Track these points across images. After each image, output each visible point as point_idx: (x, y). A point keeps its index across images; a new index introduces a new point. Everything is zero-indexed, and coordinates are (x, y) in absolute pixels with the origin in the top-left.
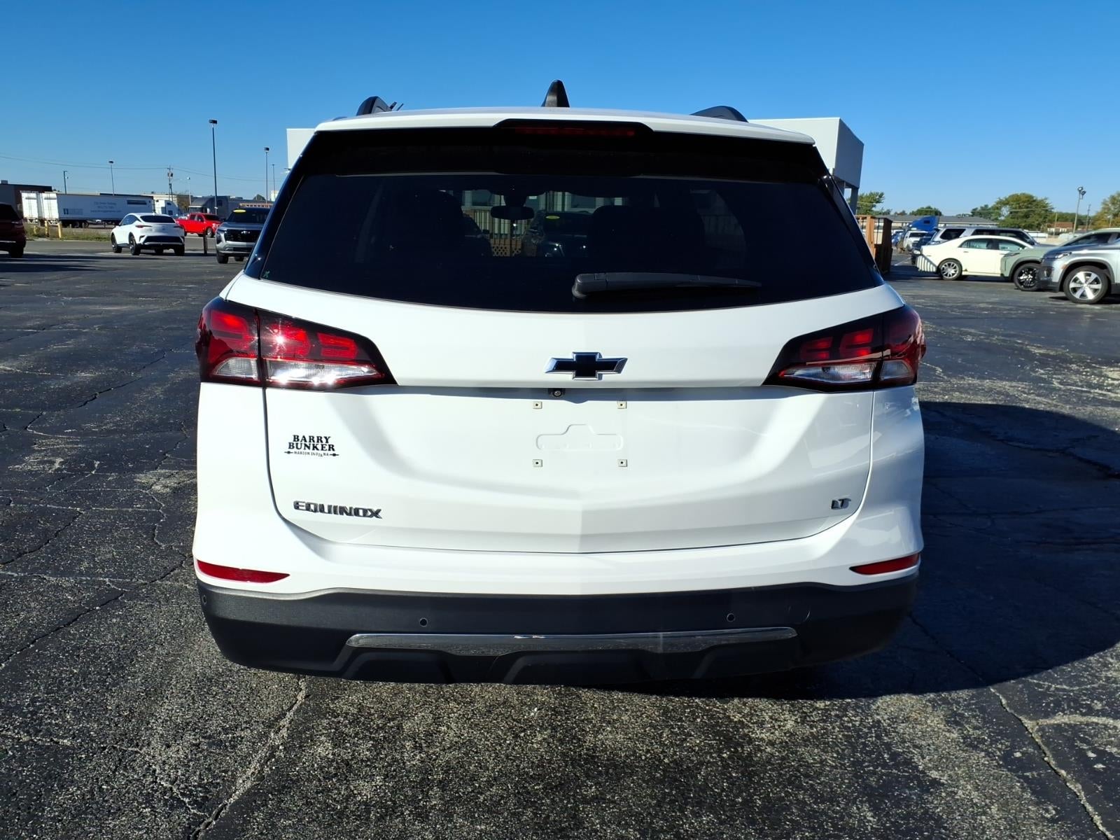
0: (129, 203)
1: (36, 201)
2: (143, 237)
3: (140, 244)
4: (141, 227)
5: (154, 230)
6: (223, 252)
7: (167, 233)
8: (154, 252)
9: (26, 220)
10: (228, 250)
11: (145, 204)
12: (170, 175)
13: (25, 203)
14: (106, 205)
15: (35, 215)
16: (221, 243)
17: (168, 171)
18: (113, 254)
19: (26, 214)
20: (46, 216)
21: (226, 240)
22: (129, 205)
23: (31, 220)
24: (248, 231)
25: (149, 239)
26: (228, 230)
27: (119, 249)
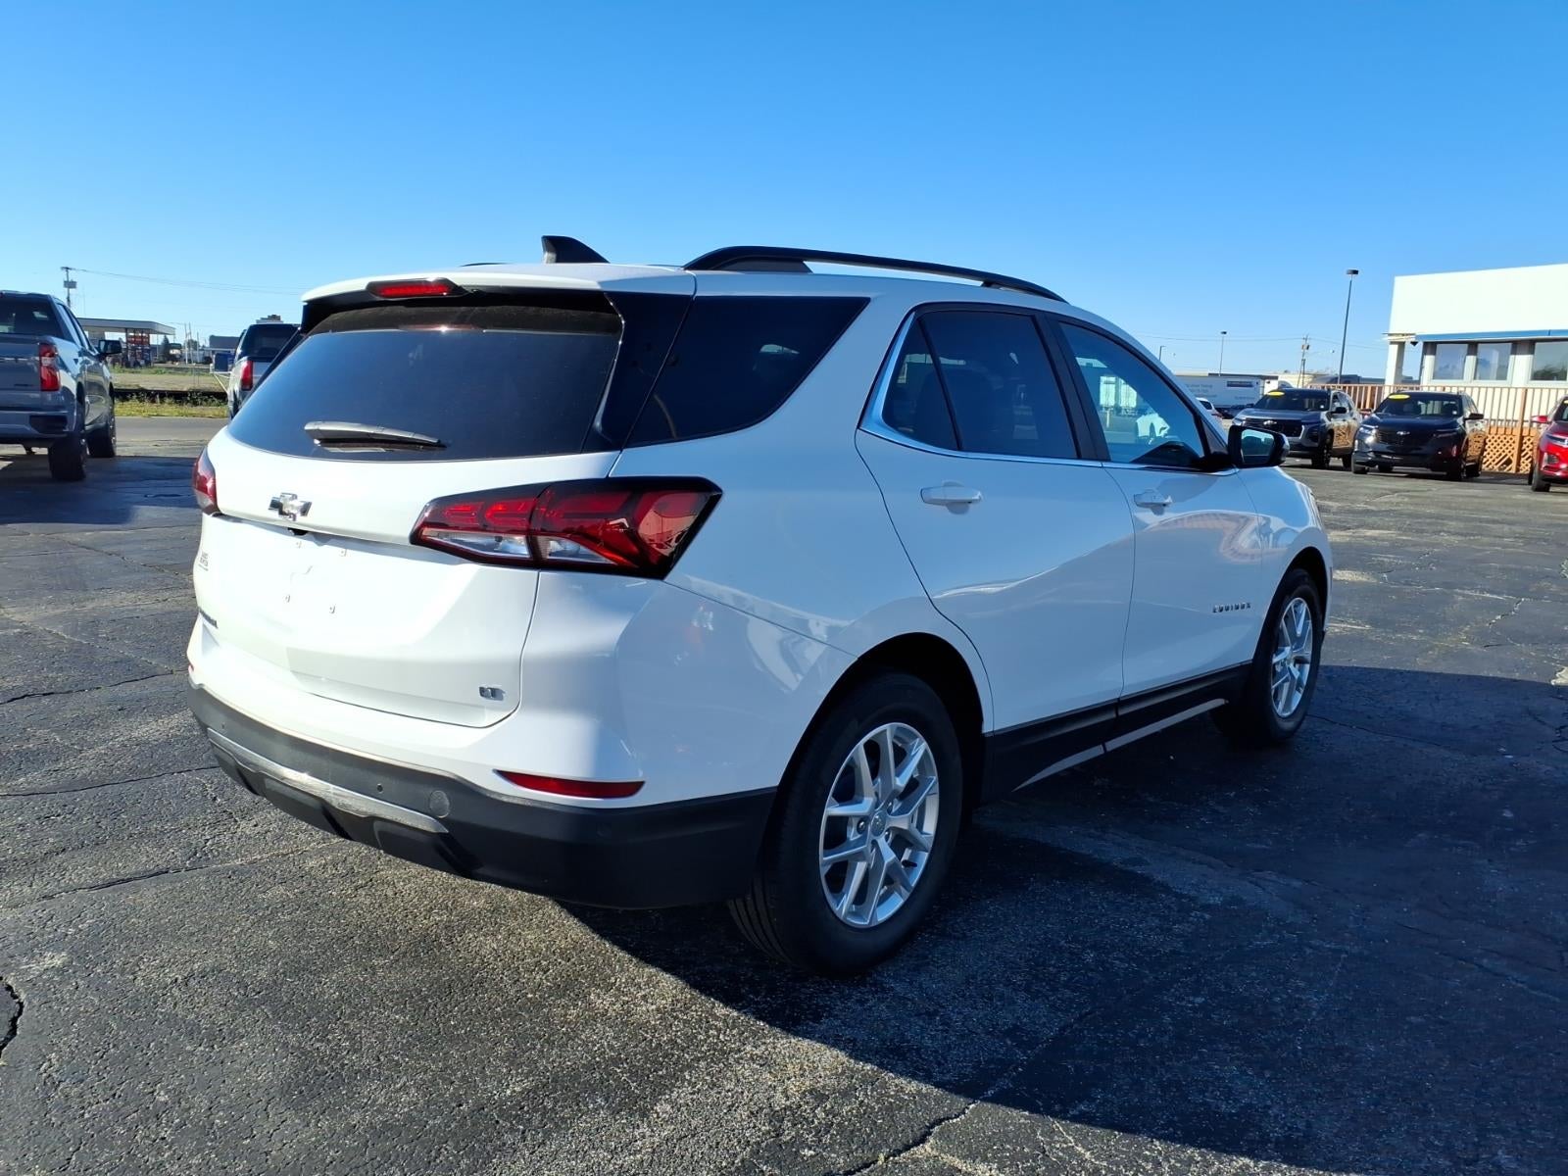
0: (1230, 385)
1: (1114, 386)
9: (1101, 408)
11: (1251, 386)
12: (1305, 347)
13: (1103, 388)
14: (1200, 388)
15: (1112, 403)
17: (1303, 342)
19: (1103, 401)
20: (1123, 404)
22: (1230, 388)
23: (1107, 408)
24: (1274, 420)
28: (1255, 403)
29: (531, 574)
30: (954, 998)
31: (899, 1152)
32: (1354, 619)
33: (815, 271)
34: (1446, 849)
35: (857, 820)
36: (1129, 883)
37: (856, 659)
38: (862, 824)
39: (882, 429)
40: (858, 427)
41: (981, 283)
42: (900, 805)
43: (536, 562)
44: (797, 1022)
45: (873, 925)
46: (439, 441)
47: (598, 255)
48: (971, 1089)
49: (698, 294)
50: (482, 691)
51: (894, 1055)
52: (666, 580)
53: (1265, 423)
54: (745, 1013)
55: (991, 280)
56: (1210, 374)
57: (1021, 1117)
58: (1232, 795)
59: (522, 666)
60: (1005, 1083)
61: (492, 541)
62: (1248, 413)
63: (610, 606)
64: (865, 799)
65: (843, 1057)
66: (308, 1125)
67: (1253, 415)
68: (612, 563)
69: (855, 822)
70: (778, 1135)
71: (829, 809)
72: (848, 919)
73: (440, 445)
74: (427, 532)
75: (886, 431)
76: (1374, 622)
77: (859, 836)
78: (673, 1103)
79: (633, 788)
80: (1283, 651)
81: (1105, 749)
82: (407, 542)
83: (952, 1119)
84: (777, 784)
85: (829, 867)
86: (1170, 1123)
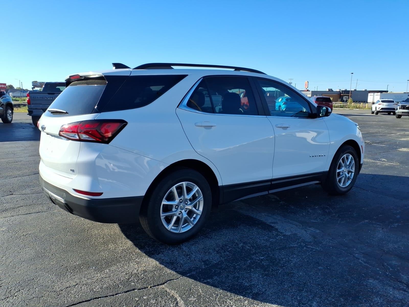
1: (373, 96)
2: (380, 108)
3: (378, 111)
4: (380, 104)
5: (384, 105)
6: (398, 114)
7: (390, 106)
8: (387, 114)
10: (400, 113)
13: (369, 97)
15: (372, 101)
16: (397, 110)
18: (371, 114)
21: (400, 109)
25: (382, 109)
26: (401, 105)
27: (373, 113)
28: (404, 100)
29: (79, 142)
30: (197, 252)
31: (155, 286)
32: (396, 162)
33: (175, 68)
34: (371, 225)
35: (175, 206)
36: (268, 227)
37: (169, 165)
38: (177, 207)
39: (185, 108)
40: (177, 107)
41: (234, 69)
42: (190, 203)
43: (80, 140)
44: (153, 254)
45: (180, 232)
46: (66, 112)
47: (128, 67)
48: (183, 274)
49: (131, 75)
50: (71, 170)
51: (170, 264)
52: (109, 144)
53: (407, 106)
54: (142, 252)
55: (237, 69)
56: (404, 93)
57: (191, 281)
58: (317, 207)
59: (77, 164)
60: (194, 273)
61: (74, 135)
62: (401, 104)
63: (95, 150)
64: (176, 200)
65: (158, 263)
66: (28, 267)
67: (403, 104)
68: (95, 140)
69: (174, 206)
70: (128, 279)
71: (163, 202)
72: (171, 230)
73: (67, 113)
74: (61, 133)
75: (187, 108)
76: (401, 163)
77: (176, 210)
78: (109, 270)
79: (100, 194)
80: (342, 168)
81: (268, 192)
82: (59, 136)
83: (174, 280)
84: (144, 195)
85: (165, 217)
86: (229, 287)
